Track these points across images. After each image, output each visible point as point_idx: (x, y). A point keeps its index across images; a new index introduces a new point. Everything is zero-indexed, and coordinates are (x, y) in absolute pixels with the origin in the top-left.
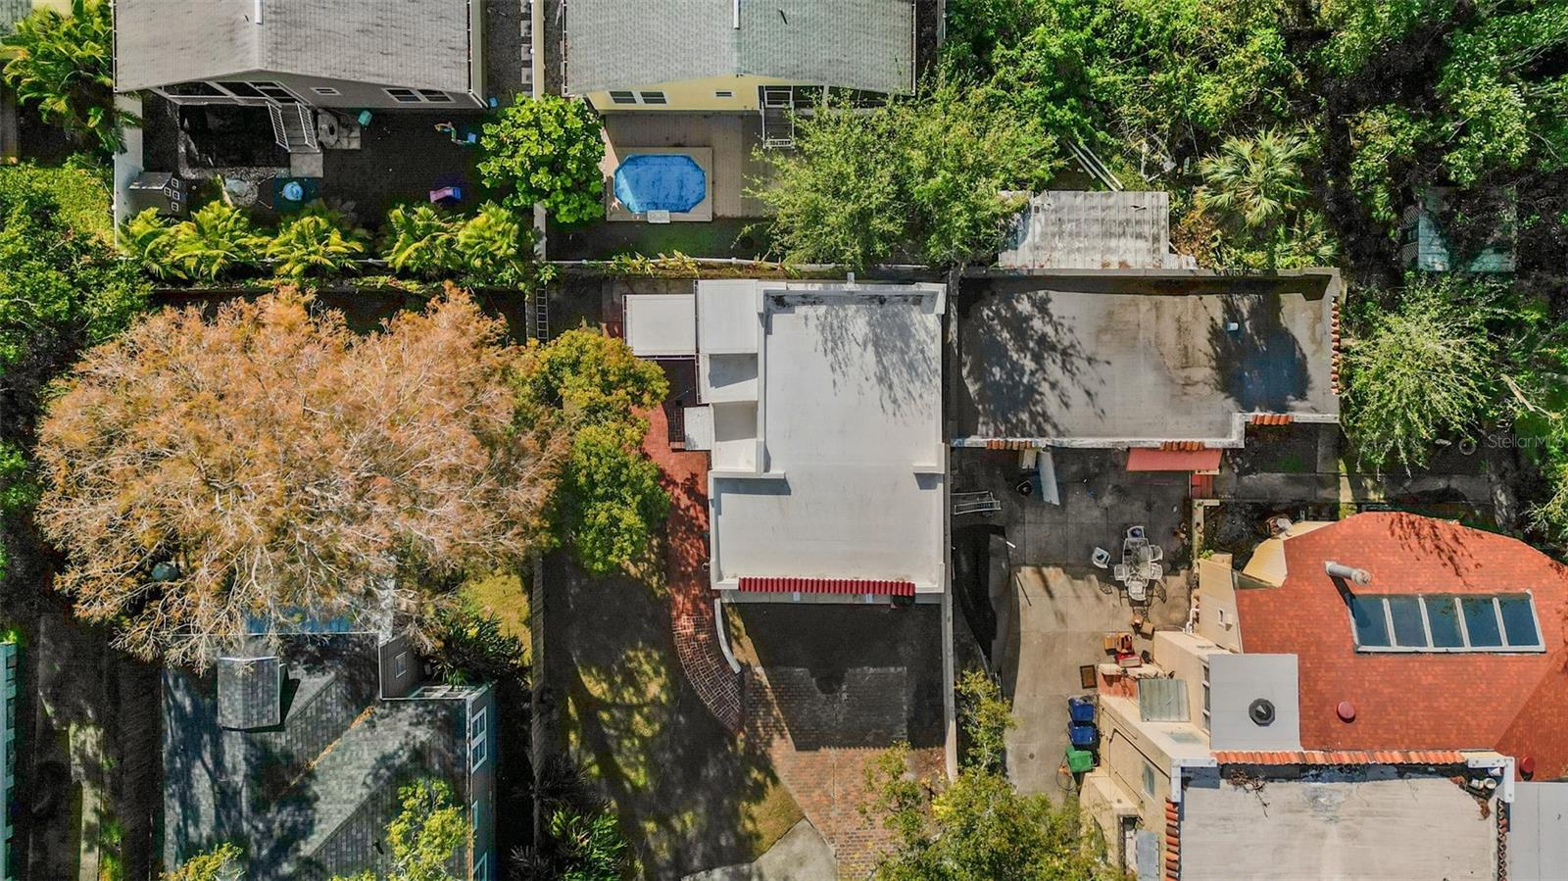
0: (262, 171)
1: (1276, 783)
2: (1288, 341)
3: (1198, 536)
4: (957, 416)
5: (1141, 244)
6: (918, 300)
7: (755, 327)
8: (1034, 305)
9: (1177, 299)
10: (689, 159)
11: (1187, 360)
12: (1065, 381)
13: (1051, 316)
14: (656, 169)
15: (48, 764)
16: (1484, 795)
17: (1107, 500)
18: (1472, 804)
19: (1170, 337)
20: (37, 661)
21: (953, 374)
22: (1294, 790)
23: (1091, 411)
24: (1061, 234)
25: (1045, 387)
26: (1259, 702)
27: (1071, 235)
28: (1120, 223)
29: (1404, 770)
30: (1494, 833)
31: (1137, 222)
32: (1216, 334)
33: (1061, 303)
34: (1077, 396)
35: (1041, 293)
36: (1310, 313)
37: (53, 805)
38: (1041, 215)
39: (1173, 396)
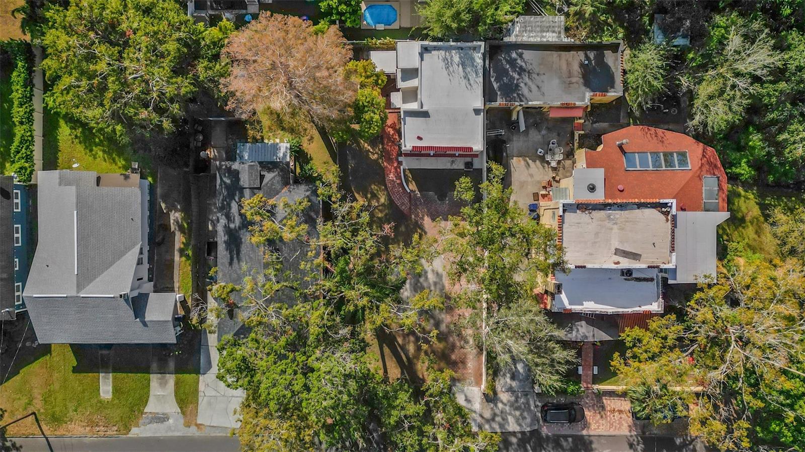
0: (237, 11)
1: (596, 211)
2: (608, 68)
3: (576, 145)
4: (489, 94)
5: (554, 34)
6: (474, 49)
7: (417, 57)
8: (518, 55)
9: (567, 53)
10: (391, 6)
11: (570, 75)
12: (530, 83)
13: (524, 59)
14: (379, 10)
15: (161, 225)
16: (666, 214)
17: (544, 132)
18: (663, 217)
19: (564, 67)
20: (157, 188)
21: (487, 79)
22: (602, 214)
23: (539, 93)
24: (526, 31)
25: (522, 85)
26: (590, 184)
27: (529, 31)
28: (547, 27)
29: (640, 206)
30: (670, 227)
31: (553, 27)
32: (582, 65)
33: (528, 54)
34: (534, 87)
35: (520, 50)
36: (614, 58)
37: (163, 239)
38: (519, 24)
39: (565, 88)
